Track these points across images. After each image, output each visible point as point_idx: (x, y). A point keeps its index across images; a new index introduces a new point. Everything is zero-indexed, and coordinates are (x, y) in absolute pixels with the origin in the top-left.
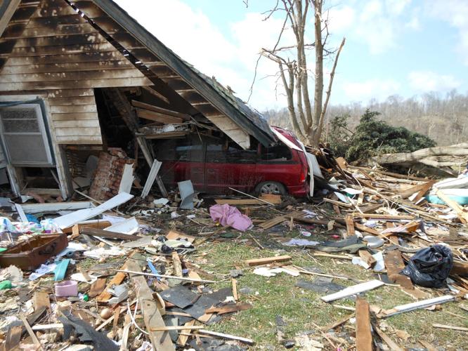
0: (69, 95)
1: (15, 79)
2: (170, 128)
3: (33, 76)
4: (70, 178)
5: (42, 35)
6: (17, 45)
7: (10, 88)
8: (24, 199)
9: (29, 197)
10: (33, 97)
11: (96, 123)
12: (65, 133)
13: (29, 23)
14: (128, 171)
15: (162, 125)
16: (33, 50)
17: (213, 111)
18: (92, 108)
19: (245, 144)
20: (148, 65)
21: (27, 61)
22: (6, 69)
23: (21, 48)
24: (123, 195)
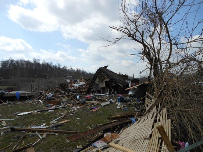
0: (102, 82)
2: (114, 85)
4: (102, 91)
5: (100, 76)
10: (99, 82)
11: (105, 85)
12: (102, 86)
14: (109, 90)
17: (118, 82)
18: (104, 83)
19: (122, 86)
20: (110, 78)
24: (108, 93)
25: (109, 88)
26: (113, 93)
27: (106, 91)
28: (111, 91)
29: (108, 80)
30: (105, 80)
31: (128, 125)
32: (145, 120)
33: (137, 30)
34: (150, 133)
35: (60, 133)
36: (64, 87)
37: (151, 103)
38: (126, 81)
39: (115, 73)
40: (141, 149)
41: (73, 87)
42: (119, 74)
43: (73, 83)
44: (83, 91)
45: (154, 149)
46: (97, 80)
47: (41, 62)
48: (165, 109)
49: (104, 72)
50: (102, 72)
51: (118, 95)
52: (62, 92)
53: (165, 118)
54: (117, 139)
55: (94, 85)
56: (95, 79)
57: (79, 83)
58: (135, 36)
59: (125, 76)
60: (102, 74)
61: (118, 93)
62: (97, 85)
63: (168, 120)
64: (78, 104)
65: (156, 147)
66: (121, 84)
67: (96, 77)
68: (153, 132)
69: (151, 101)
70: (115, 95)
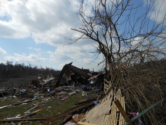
0: (68, 76)
2: (78, 78)
4: (69, 84)
5: (66, 71)
12: (68, 80)
13: (65, 70)
15: (77, 77)
18: (70, 77)
19: (85, 78)
20: (75, 72)
21: (65, 74)
24: (74, 85)
25: (75, 81)
26: (78, 85)
27: (72, 84)
28: (76, 83)
29: (73, 74)
30: (71, 75)
31: (91, 107)
32: (105, 100)
33: (93, 31)
34: (110, 109)
35: (33, 121)
36: (35, 83)
37: (109, 87)
38: (88, 74)
39: (78, 68)
40: (103, 123)
41: (44, 82)
42: (82, 69)
43: (43, 79)
44: (53, 85)
45: (113, 121)
46: (64, 75)
47: (14, 64)
48: (119, 90)
49: (69, 68)
50: (68, 68)
51: (82, 85)
52: (34, 87)
53: (120, 96)
54: (84, 119)
55: (61, 79)
56: (63, 74)
57: (48, 79)
58: (92, 35)
59: (87, 70)
60: (68, 70)
61: (82, 84)
62: (64, 79)
63: (122, 97)
64: (49, 96)
65: (115, 119)
66: (84, 76)
67: (63, 73)
68: (112, 108)
69: (108, 85)
70: (79, 86)
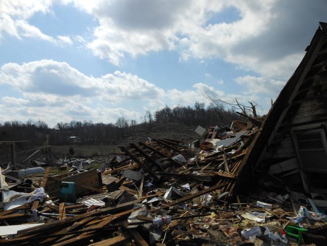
1: (306, 115)
3: (319, 111)
5: (325, 82)
6: (309, 93)
7: (303, 121)
8: (313, 195)
9: (316, 195)
10: (319, 125)
16: (319, 93)
22: (301, 109)
23: (310, 95)
55: (286, 142)
57: (232, 137)
